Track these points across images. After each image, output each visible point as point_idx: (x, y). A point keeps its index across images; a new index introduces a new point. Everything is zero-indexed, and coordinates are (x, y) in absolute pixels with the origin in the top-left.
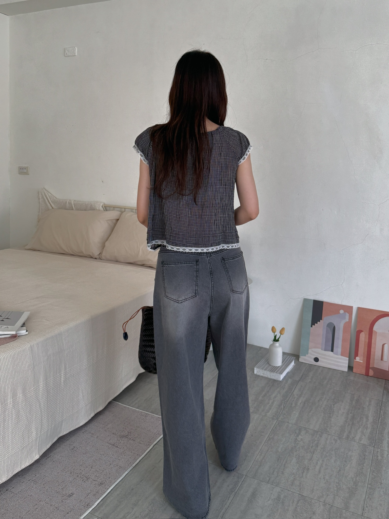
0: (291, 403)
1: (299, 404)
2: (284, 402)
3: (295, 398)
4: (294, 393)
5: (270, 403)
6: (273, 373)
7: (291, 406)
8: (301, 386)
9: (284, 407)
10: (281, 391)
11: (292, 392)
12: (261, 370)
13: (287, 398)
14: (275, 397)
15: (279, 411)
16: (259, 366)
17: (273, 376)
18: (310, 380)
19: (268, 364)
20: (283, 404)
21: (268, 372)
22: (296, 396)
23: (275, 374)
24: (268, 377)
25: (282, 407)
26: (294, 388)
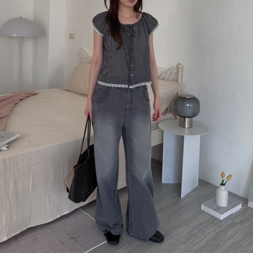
0: (220, 242)
1: (227, 244)
2: (214, 240)
3: (225, 238)
4: (228, 233)
7: (219, 245)
8: (238, 229)
9: (212, 244)
10: (217, 229)
11: (226, 232)
12: (207, 208)
13: (219, 237)
14: (209, 233)
15: (205, 247)
17: (215, 214)
18: (249, 225)
20: (213, 241)
21: (212, 210)
22: (228, 236)
25: (211, 243)
26: (231, 229)
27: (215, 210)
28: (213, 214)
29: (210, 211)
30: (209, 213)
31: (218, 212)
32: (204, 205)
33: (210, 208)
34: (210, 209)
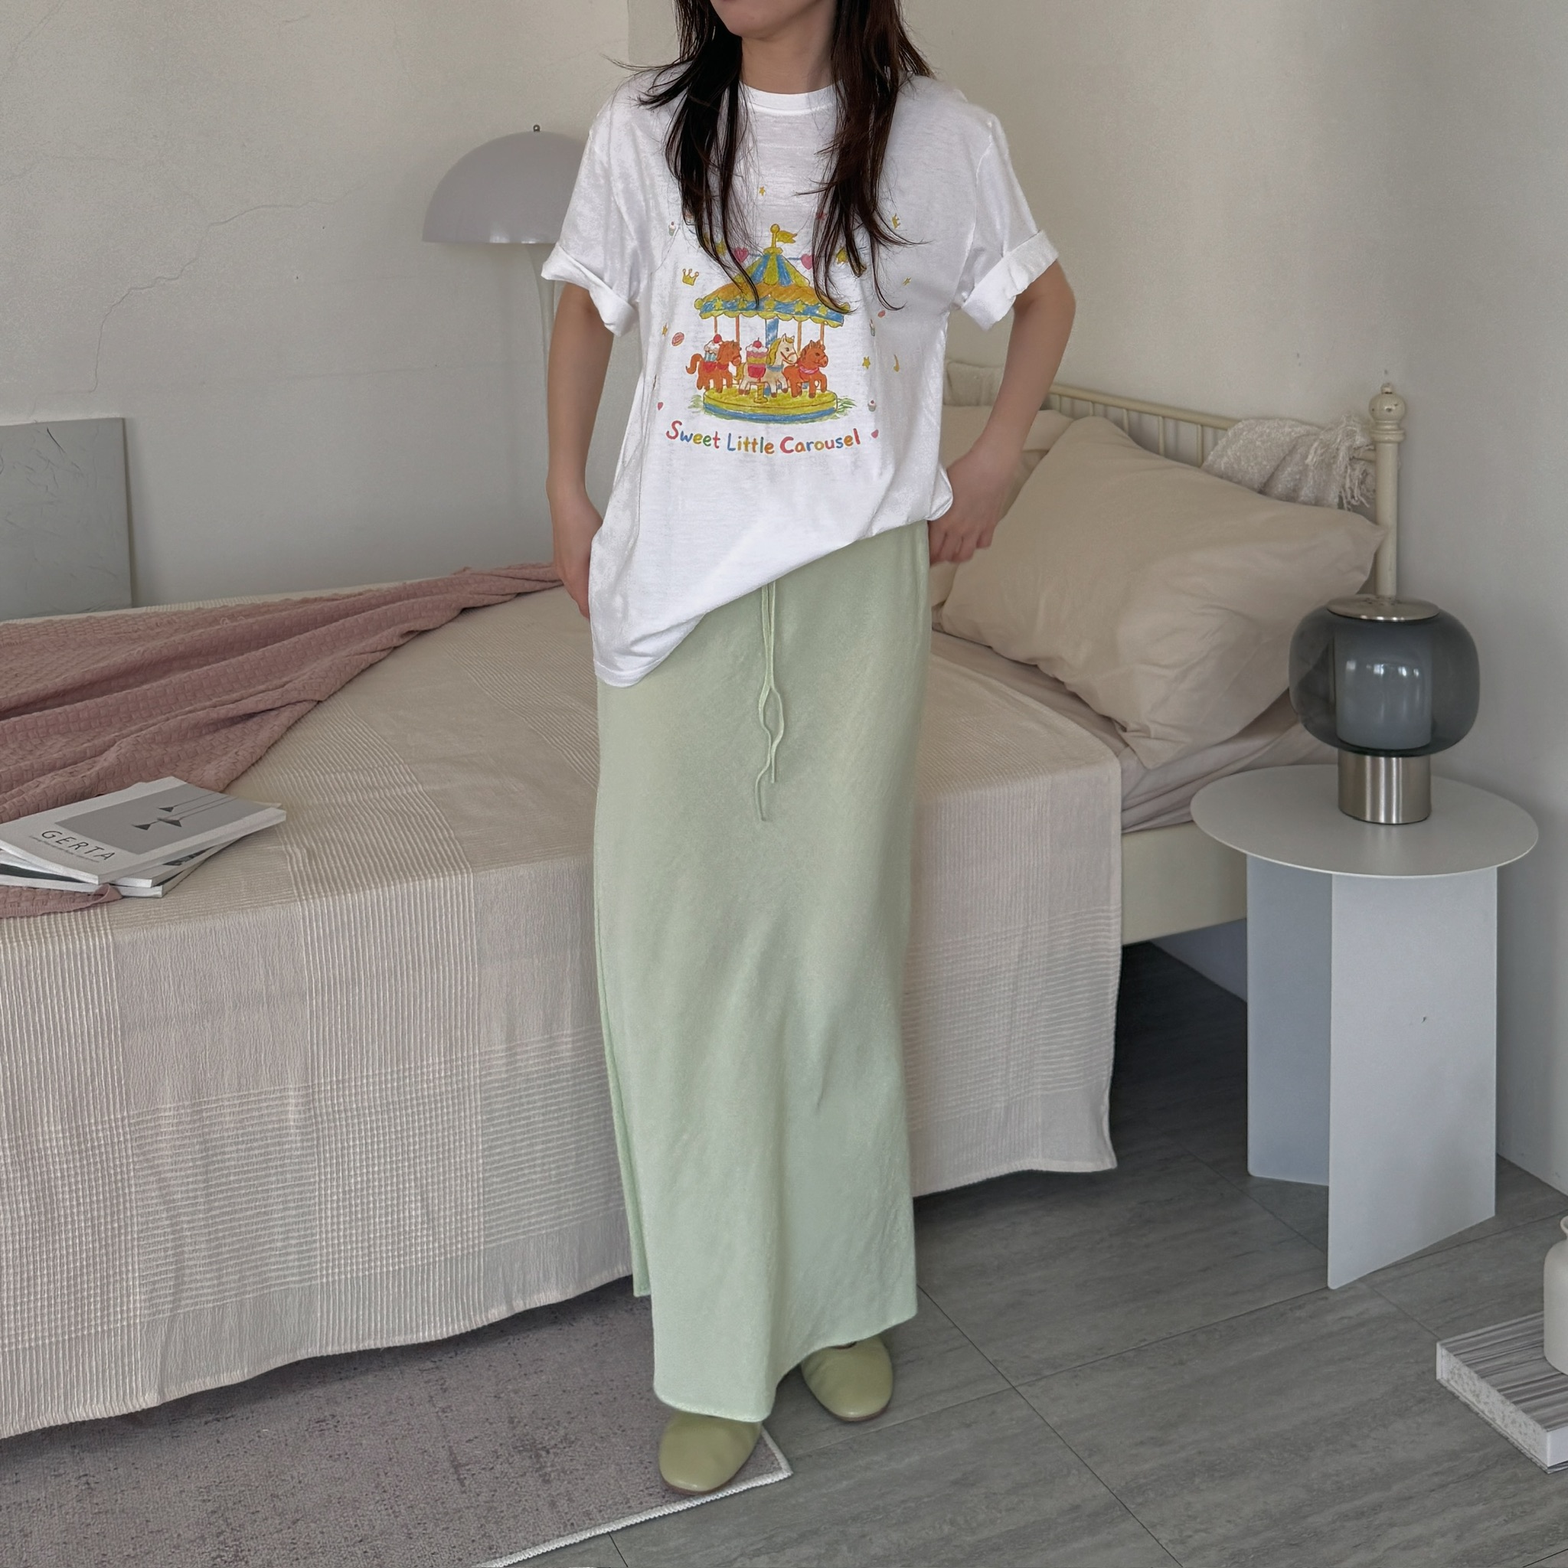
6: (1512, 1407)
12: (1465, 1370)
16: (1460, 1348)
17: (1514, 1423)
21: (1496, 1397)
23: (1522, 1417)
24: (1494, 1420)
27: (1508, 1397)
28: (1499, 1423)
29: (1483, 1397)
30: (1481, 1406)
31: (1526, 1411)
32: (1450, 1350)
33: (1483, 1375)
34: (1483, 1386)
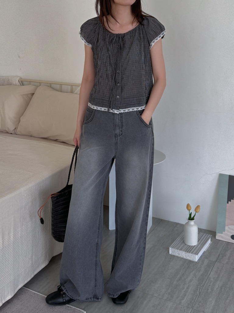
0: (207, 288)
1: (215, 289)
2: (200, 287)
3: (211, 282)
4: (211, 276)
5: (186, 288)
6: (188, 253)
7: (207, 292)
8: (218, 268)
9: (200, 293)
10: (197, 274)
11: (208, 274)
13: (203, 283)
14: (191, 281)
15: (194, 298)
16: (174, 246)
17: (188, 256)
19: (184, 243)
20: (199, 289)
21: (184, 253)
22: (212, 280)
23: (190, 254)
24: (183, 257)
25: (198, 293)
26: (211, 269)
28: (185, 257)
32: (173, 248)
34: (181, 252)
